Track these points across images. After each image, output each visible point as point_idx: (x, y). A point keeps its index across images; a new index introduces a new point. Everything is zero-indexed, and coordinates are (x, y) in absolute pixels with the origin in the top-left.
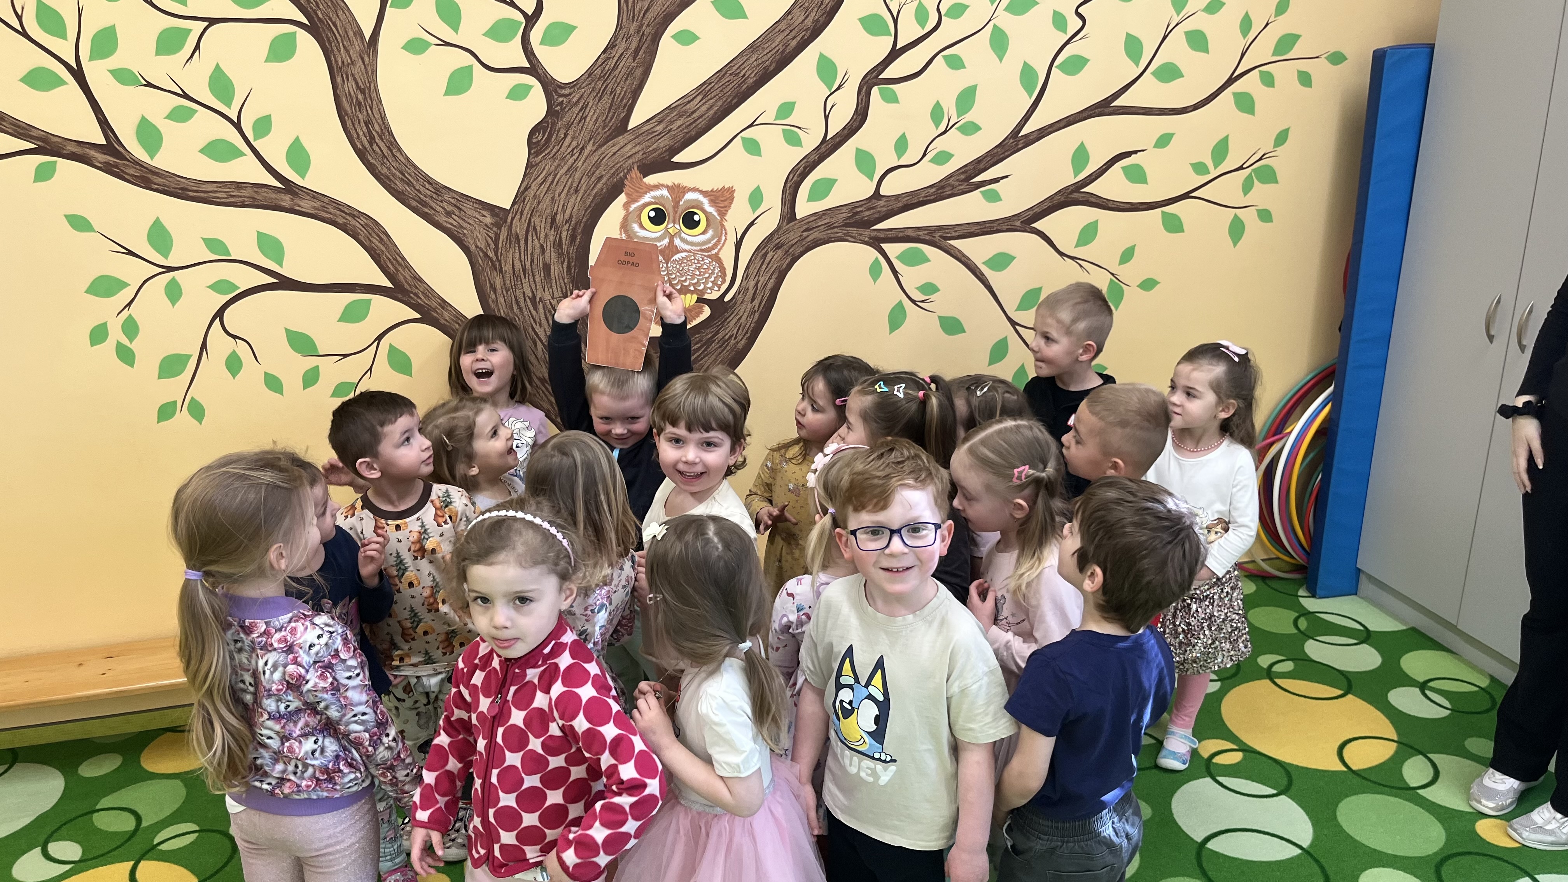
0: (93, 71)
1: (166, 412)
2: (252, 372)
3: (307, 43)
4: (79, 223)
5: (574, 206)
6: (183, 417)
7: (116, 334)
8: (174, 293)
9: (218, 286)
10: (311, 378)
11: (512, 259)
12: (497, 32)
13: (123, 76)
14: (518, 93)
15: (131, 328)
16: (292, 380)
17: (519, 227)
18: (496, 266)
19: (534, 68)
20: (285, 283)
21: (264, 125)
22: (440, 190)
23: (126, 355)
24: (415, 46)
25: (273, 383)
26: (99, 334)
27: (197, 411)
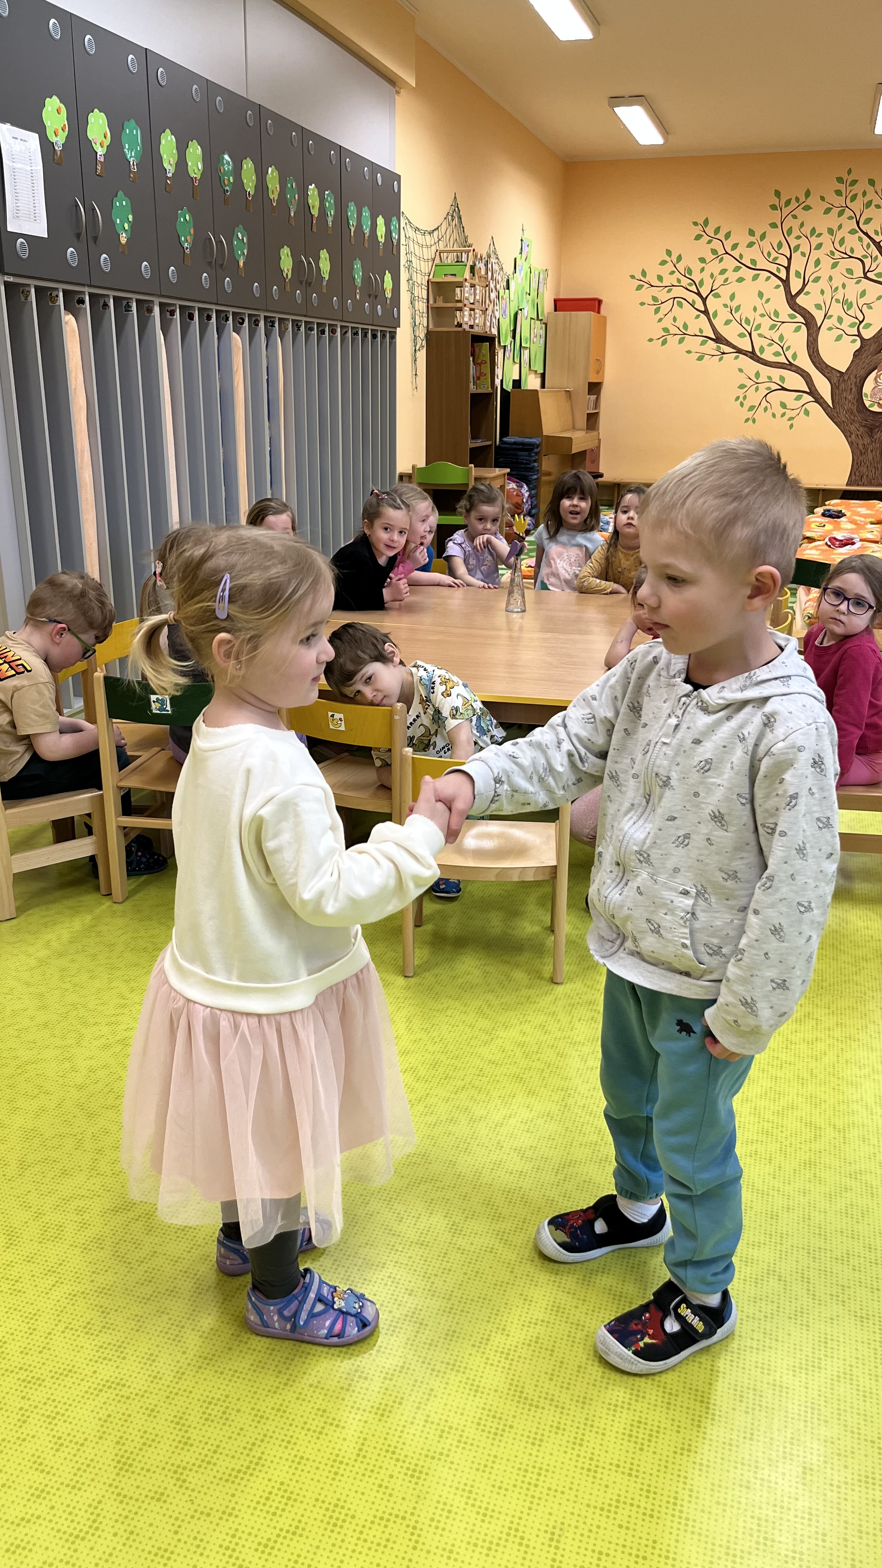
0: (754, 334)
1: (747, 420)
2: (769, 411)
3: (804, 328)
4: (741, 370)
5: (862, 373)
6: (750, 422)
7: (741, 399)
8: (757, 389)
9: (768, 388)
10: (783, 415)
11: (842, 386)
12: (852, 325)
13: (760, 335)
14: (854, 341)
15: (745, 398)
16: (778, 415)
17: (846, 378)
18: (838, 388)
19: (859, 335)
20: (783, 389)
21: (788, 348)
22: (827, 366)
23: (742, 404)
24: (830, 329)
25: (774, 415)
26: (737, 398)
27: (754, 421)
